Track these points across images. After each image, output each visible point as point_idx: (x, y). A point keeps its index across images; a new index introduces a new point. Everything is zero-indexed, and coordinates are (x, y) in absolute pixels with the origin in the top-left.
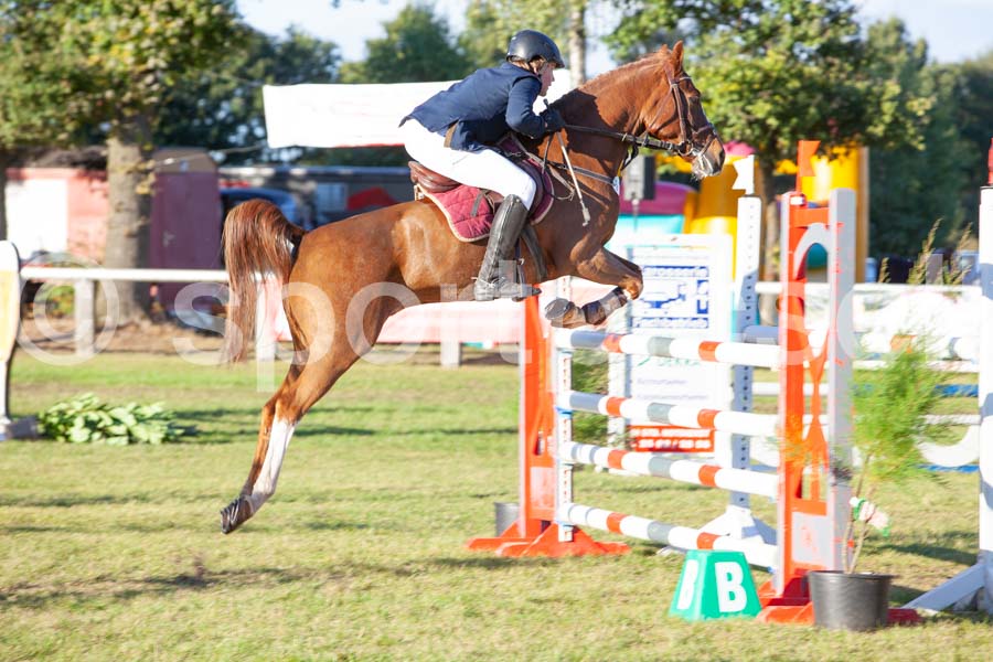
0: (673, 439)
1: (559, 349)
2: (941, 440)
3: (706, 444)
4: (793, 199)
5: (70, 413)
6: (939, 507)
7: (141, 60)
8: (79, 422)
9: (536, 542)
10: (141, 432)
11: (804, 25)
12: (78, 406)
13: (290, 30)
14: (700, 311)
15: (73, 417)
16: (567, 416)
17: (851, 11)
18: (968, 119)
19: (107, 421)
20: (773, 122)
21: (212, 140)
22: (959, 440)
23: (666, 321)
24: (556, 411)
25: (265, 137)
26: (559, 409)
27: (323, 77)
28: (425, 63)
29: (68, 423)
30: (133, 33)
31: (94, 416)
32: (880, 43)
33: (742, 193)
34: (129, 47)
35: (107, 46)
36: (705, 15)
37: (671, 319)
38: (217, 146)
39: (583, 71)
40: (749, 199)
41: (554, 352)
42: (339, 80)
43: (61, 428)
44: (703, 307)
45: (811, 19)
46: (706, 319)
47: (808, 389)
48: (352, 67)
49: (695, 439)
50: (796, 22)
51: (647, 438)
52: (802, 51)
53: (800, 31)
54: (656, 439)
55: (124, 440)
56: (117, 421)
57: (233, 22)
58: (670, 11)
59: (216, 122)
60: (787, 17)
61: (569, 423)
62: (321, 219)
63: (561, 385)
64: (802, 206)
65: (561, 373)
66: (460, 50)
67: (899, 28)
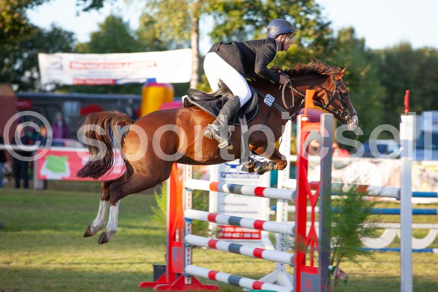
0: (240, 233)
1: (186, 189)
2: (371, 236)
3: (257, 236)
4: (303, 118)
6: (370, 269)
9: (173, 284)
11: (306, 30)
13: (53, 25)
16: (189, 222)
17: (329, 23)
18: (385, 76)
21: (12, 79)
22: (380, 236)
23: (238, 174)
24: (184, 219)
25: (40, 77)
27: (68, 50)
28: (119, 43)
32: (343, 39)
36: (258, 24)
37: (241, 174)
38: (15, 82)
39: (198, 49)
41: (184, 190)
42: (76, 51)
45: (309, 28)
47: (309, 209)
48: (82, 45)
49: (251, 233)
50: (302, 28)
51: (228, 232)
52: (306, 42)
53: (304, 33)
54: (232, 233)
57: (24, 22)
58: (241, 21)
59: (14, 71)
60: (298, 26)
61: (190, 226)
62: (67, 120)
63: (187, 206)
64: (307, 121)
65: (187, 201)
66: (136, 38)
67: (352, 31)
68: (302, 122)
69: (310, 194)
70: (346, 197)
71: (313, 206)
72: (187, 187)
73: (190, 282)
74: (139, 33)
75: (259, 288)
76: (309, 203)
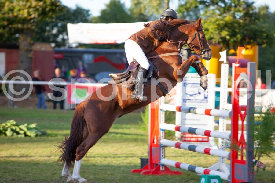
0: (196, 138)
1: (161, 110)
3: (206, 140)
4: (236, 65)
5: (7, 126)
7: (29, 15)
8: (9, 130)
9: (153, 171)
10: (29, 133)
11: (238, 7)
12: (9, 124)
13: (77, 5)
14: (205, 98)
15: (7, 128)
16: (163, 131)
17: (253, 3)
19: (18, 130)
20: (228, 37)
21: (51, 40)
23: (195, 101)
24: (160, 130)
25: (68, 39)
26: (161, 129)
27: (86, 21)
28: (118, 17)
29: (6, 130)
30: (27, 6)
31: (14, 128)
32: (262, 13)
33: (223, 62)
34: (26, 11)
35: (20, 10)
36: (207, 4)
37: (196, 100)
38: (53, 42)
40: (225, 64)
41: (159, 111)
42: (91, 22)
43: (3, 131)
44: (206, 96)
45: (240, 6)
46: (207, 100)
47: (240, 122)
48: (95, 18)
49: (203, 138)
50: (236, 6)
51: (188, 137)
52: (238, 15)
53: (237, 9)
54: (191, 138)
55: (23, 136)
56: (21, 129)
57: (58, 4)
58: (196, 2)
59: (52, 34)
60: (233, 5)
61: (164, 133)
62: (86, 66)
63: (162, 121)
64: (239, 67)
65: (162, 118)
66: (129, 13)
67: (267, 8)
68: (236, 67)
69: (240, 113)
70: (263, 115)
71: (243, 121)
72: (162, 109)
73: (164, 170)
74: (131, 10)
75: (208, 174)
76: (240, 118)
